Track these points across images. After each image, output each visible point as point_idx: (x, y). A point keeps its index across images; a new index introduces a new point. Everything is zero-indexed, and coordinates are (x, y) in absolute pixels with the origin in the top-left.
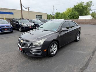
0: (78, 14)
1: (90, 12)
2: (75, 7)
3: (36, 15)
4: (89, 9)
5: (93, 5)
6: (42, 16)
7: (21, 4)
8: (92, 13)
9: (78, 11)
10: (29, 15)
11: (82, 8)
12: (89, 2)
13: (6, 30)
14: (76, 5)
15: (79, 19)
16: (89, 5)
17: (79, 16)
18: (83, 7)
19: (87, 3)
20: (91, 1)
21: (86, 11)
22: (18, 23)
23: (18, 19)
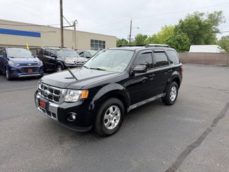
0: (188, 39)
1: (217, 37)
2: (182, 24)
3: (92, 41)
4: (214, 30)
5: (223, 20)
6: (104, 42)
7: (62, 16)
8: (222, 38)
9: (189, 34)
10: (75, 40)
11: (197, 26)
12: (215, 12)
13: (30, 71)
14: (183, 20)
15: (190, 51)
16: (215, 19)
17: (191, 46)
18: (200, 24)
19: (211, 16)
20: (221, 12)
21: (207, 34)
22: (56, 57)
23: (54, 48)
